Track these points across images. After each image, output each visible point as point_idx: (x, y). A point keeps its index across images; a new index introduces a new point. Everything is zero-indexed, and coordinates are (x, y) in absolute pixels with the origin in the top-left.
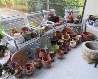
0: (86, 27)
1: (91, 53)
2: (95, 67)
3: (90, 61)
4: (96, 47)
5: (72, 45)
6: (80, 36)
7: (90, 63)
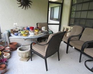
0: (9, 39)
1: (26, 53)
2: (31, 60)
3: (27, 59)
4: (26, 48)
5: (7, 57)
6: (8, 47)
7: (28, 61)
